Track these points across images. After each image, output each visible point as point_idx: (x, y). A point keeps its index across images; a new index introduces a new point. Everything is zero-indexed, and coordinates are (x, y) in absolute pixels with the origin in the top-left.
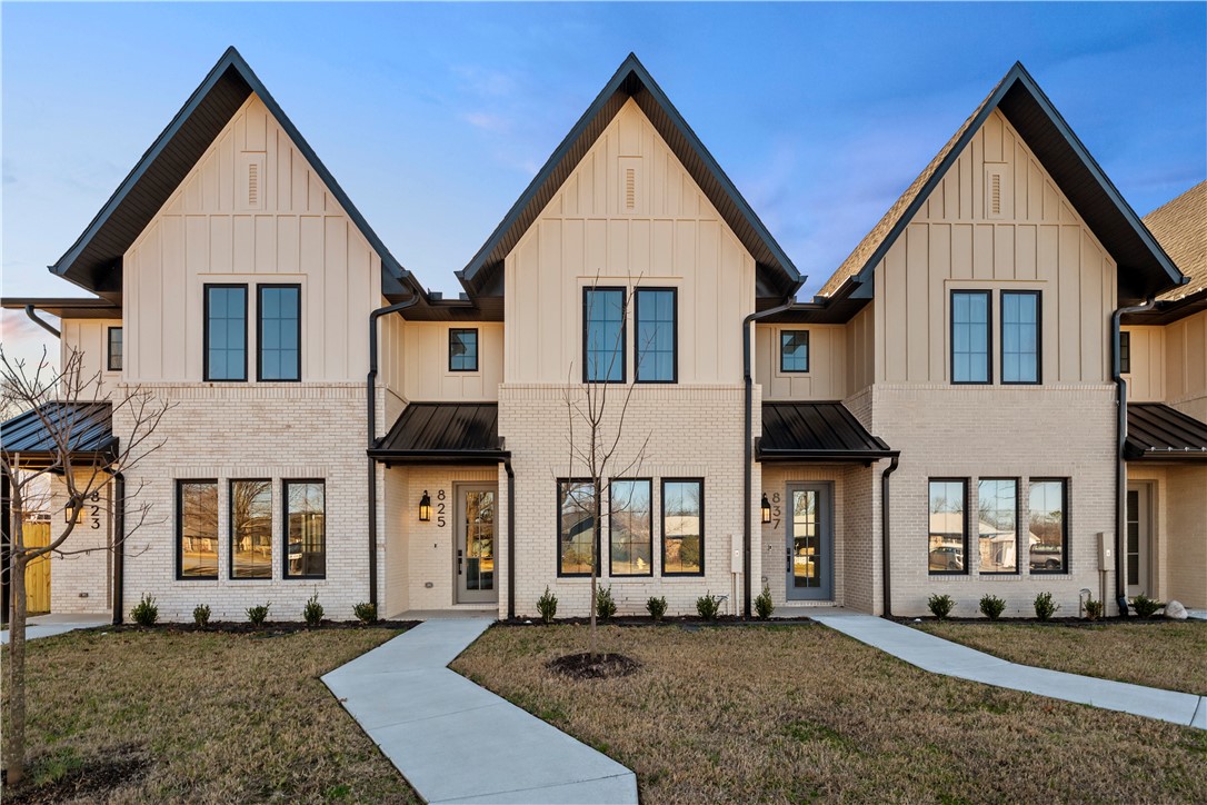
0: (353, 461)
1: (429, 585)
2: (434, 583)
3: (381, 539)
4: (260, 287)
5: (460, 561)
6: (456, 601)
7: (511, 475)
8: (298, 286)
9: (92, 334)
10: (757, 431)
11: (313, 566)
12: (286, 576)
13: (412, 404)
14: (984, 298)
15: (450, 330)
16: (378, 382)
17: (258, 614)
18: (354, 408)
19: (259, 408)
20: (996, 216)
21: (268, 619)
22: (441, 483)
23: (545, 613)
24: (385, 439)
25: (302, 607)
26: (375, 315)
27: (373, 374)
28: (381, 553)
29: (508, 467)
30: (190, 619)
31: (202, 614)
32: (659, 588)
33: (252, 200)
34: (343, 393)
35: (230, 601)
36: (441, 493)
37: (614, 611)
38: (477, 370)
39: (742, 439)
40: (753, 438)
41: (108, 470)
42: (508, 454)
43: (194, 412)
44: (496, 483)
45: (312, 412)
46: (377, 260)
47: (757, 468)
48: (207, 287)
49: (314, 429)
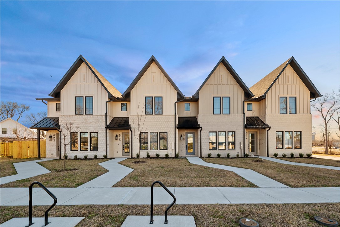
0: (103, 129)
1: (117, 152)
2: (118, 151)
3: (108, 143)
4: (86, 97)
5: (123, 147)
6: (123, 155)
7: (132, 132)
8: (93, 97)
9: (53, 104)
10: (177, 123)
11: (95, 148)
12: (91, 150)
13: (114, 117)
14: (220, 98)
15: (121, 103)
16: (107, 114)
17: (86, 157)
18: (103, 119)
19: (85, 119)
20: (222, 83)
21: (87, 158)
22: (119, 133)
23: (137, 157)
24: (109, 125)
25: (94, 156)
26: (107, 102)
27: (106, 113)
28: (108, 146)
29: (131, 130)
30: (74, 158)
31: (76, 157)
32: (159, 152)
33: (84, 81)
34: (101, 117)
35: (81, 154)
36: (120, 134)
37: (150, 156)
38: (126, 111)
39: (174, 124)
40: (176, 124)
41: (58, 131)
42: (131, 128)
43: (74, 120)
44: (129, 133)
45: (95, 120)
46: (107, 93)
47: (177, 130)
48: (76, 97)
49: (96, 123)
